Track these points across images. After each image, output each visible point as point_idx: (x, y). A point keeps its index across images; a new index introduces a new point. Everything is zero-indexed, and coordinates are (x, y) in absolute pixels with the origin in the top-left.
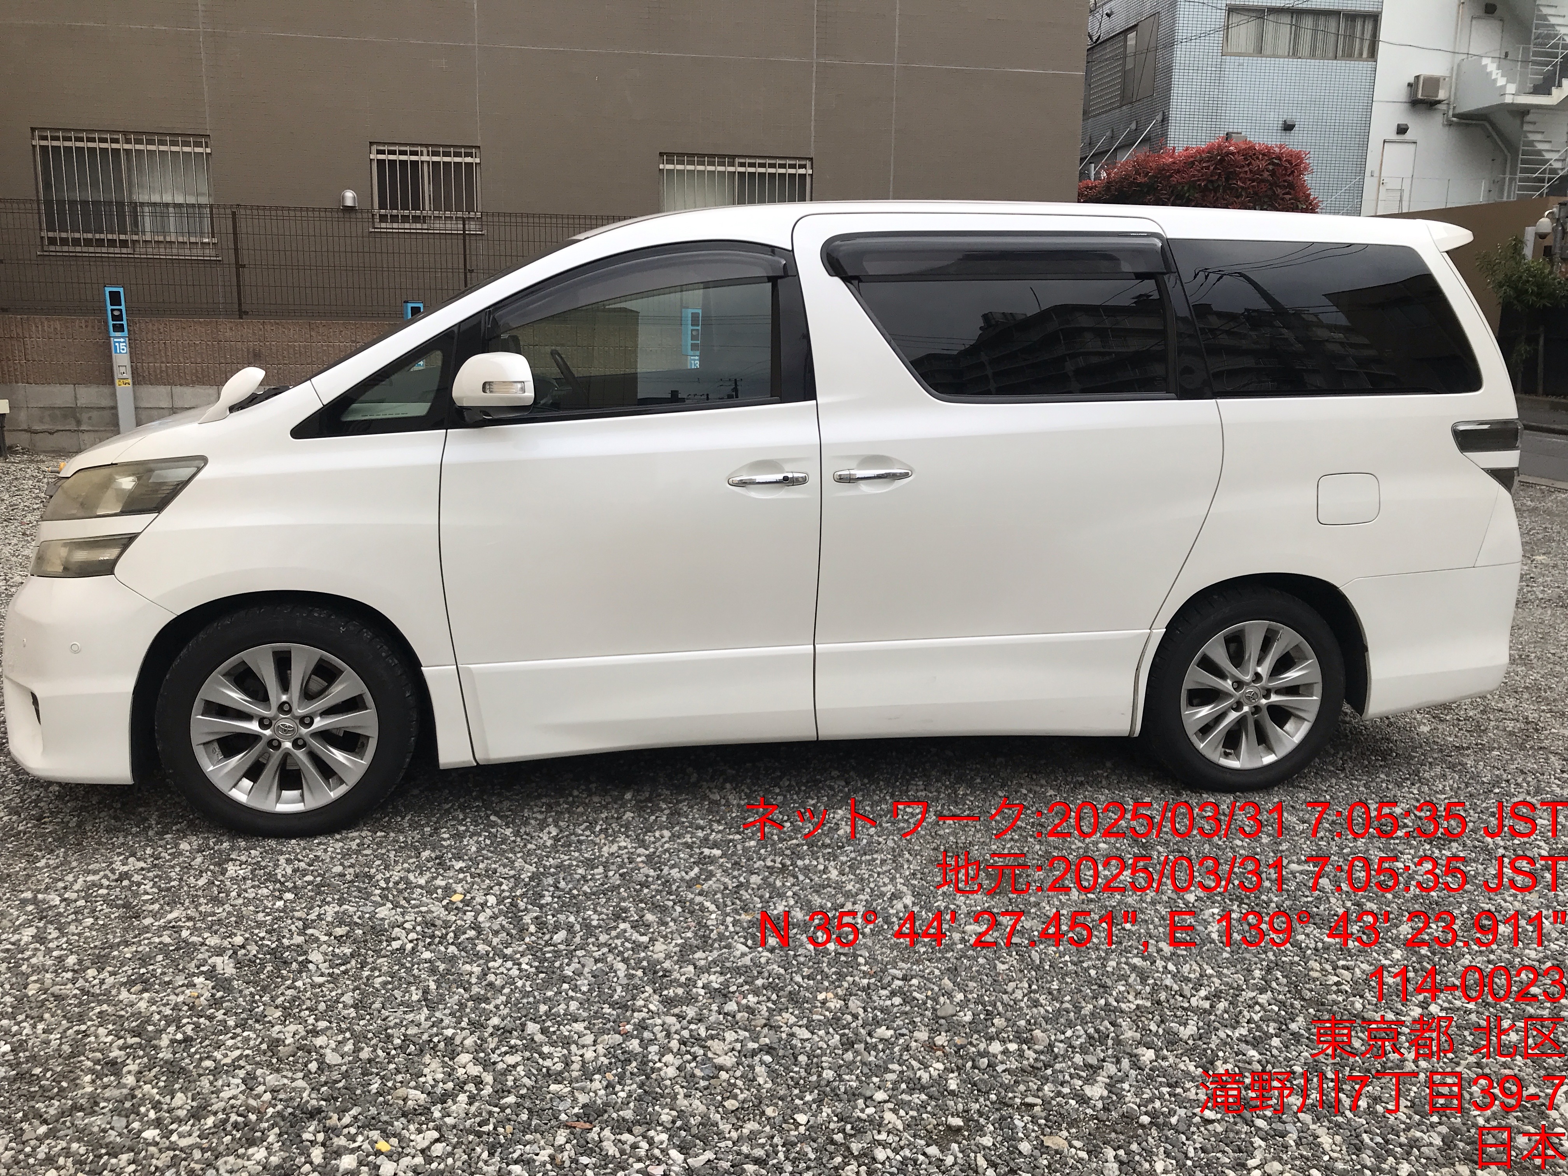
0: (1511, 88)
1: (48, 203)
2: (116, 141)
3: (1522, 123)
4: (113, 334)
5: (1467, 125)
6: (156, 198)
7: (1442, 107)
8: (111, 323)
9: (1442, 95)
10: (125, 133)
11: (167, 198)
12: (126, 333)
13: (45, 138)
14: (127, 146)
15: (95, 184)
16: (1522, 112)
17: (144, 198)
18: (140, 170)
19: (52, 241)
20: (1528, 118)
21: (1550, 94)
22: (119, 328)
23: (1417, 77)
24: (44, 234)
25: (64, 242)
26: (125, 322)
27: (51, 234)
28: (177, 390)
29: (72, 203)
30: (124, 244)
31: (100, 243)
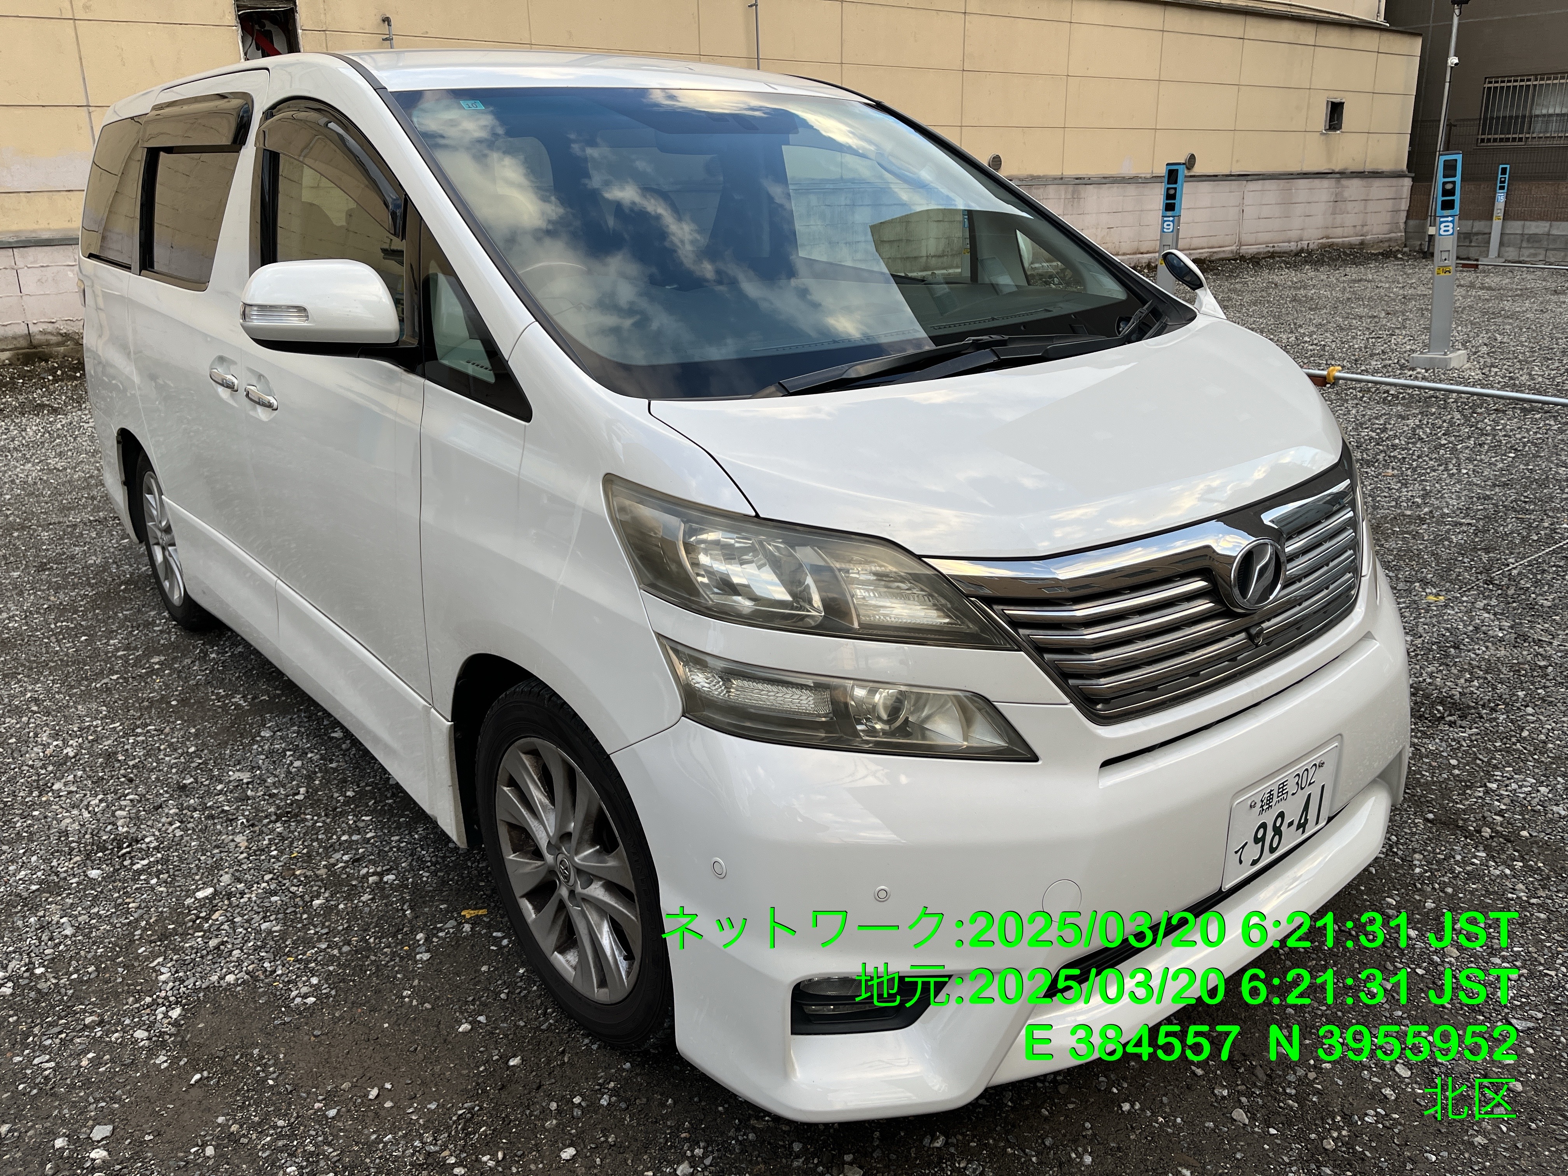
1: (1485, 119)
2: (1529, 80)
4: (1498, 191)
6: (1544, 112)
8: (1499, 185)
10: (1536, 75)
11: (1551, 111)
12: (1505, 191)
13: (1490, 82)
14: (1535, 83)
15: (1512, 106)
17: (1538, 112)
18: (1540, 95)
19: (1483, 140)
22: (1502, 188)
24: (1480, 137)
25: (1489, 140)
26: (1506, 185)
27: (1483, 137)
28: (1528, 223)
29: (1498, 118)
30: (1520, 139)
31: (1508, 140)
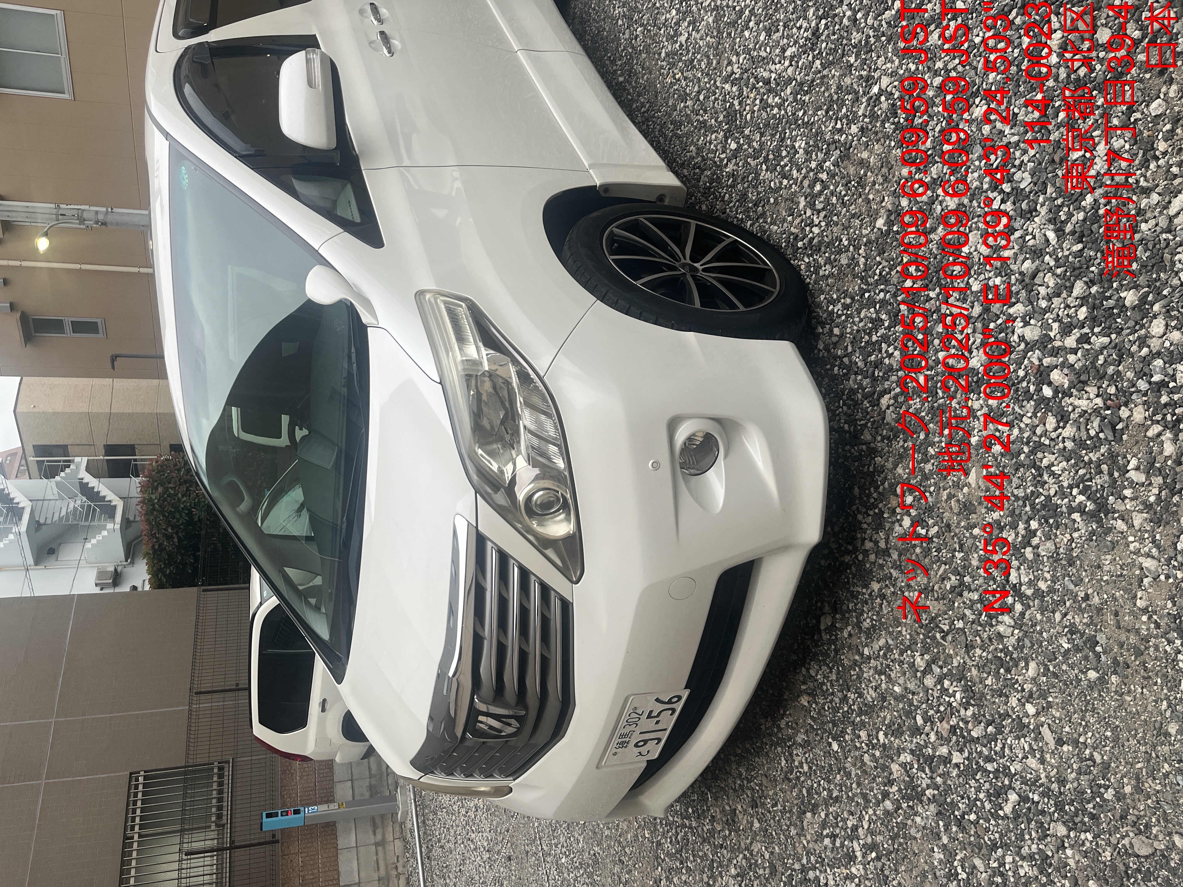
0: (110, 526)
3: (134, 521)
5: (134, 553)
7: (119, 569)
9: (112, 569)
16: (126, 523)
20: (131, 519)
21: (115, 506)
23: (96, 585)
